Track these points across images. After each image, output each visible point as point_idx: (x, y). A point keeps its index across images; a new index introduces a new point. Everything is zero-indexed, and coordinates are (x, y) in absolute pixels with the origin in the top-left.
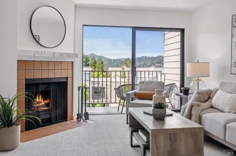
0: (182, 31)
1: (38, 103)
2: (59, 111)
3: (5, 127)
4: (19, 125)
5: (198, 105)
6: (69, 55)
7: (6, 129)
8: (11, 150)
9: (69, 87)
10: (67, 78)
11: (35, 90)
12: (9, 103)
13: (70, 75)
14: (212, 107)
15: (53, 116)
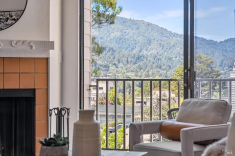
6: (30, 45)
10: (34, 90)
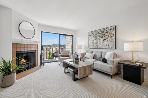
0: (73, 36)
1: (23, 61)
2: (32, 64)
3: (7, 75)
4: (15, 72)
5: (83, 57)
6: (36, 42)
7: (8, 76)
8: (11, 86)
9: (36, 54)
11: (21, 56)
12: (9, 63)
13: (36, 50)
14: (86, 58)
15: (30, 65)
